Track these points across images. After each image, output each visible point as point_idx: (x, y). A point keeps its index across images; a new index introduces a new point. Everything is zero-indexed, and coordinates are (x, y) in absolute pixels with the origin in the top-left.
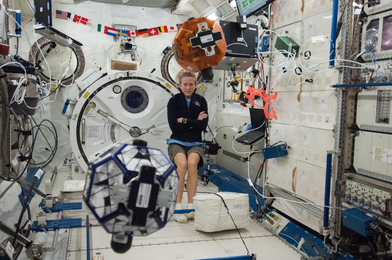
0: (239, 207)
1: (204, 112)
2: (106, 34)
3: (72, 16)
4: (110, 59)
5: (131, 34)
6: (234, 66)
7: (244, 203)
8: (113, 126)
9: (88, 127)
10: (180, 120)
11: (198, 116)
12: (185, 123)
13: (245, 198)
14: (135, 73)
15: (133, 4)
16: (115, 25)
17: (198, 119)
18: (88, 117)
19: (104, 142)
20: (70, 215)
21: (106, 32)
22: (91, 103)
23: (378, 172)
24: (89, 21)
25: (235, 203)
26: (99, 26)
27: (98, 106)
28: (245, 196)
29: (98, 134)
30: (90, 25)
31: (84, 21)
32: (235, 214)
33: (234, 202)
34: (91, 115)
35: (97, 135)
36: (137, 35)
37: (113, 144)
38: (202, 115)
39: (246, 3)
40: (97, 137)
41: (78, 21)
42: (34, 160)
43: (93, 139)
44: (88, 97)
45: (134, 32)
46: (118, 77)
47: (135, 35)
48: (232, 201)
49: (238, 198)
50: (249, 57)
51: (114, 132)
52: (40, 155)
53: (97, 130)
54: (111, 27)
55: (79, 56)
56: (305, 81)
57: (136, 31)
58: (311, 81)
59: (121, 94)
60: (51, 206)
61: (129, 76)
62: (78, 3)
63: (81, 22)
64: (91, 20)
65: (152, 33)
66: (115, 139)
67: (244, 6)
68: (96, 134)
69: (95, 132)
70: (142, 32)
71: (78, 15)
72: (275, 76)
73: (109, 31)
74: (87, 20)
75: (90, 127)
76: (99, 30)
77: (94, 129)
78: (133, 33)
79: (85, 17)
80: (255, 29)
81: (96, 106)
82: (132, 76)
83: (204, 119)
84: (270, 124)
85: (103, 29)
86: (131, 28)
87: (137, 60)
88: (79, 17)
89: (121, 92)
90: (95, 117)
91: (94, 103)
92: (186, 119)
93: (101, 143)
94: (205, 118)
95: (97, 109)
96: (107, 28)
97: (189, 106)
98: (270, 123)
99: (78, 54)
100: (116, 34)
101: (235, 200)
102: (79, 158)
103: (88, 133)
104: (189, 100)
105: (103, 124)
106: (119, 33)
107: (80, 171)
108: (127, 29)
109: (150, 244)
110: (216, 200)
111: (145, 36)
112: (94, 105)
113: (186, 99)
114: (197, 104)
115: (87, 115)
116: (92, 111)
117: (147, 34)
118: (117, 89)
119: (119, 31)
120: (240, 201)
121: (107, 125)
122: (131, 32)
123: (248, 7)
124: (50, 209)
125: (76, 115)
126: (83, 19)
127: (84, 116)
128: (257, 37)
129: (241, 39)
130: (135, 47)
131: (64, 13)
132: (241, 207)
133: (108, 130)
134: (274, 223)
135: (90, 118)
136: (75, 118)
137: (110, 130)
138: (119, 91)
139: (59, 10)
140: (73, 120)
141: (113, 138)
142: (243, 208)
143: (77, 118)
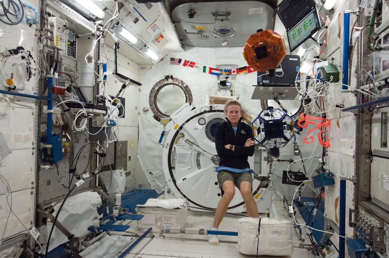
0: (278, 233)
1: (251, 139)
2: (210, 75)
3: (183, 62)
4: (209, 96)
5: (233, 72)
6: (277, 95)
7: (284, 229)
8: (199, 154)
9: (178, 154)
10: (228, 147)
11: (245, 142)
12: (233, 149)
13: (285, 225)
14: (218, 106)
15: (234, 46)
16: (220, 65)
17: (245, 146)
18: (178, 145)
19: (191, 168)
20: (142, 227)
21: (210, 72)
22: (180, 133)
23: (382, 200)
24: (196, 65)
25: (274, 228)
26: (205, 67)
27: (187, 137)
28: (286, 223)
29: (186, 160)
30: (197, 67)
31: (192, 64)
32: (273, 240)
33: (272, 227)
34: (181, 144)
35: (185, 162)
36: (237, 73)
37: (198, 170)
38: (249, 142)
39: (295, 35)
40: (185, 163)
41: (187, 65)
42: (150, 183)
43: (182, 165)
44: (177, 129)
45: (235, 70)
46: (203, 111)
47: (236, 73)
48: (270, 226)
49: (277, 224)
50: (289, 86)
51: (199, 160)
52: (155, 179)
53: (185, 157)
54: (215, 67)
55: (188, 94)
56: (335, 107)
57: (237, 69)
58: (342, 106)
59: (205, 125)
60: (117, 215)
61: (213, 109)
62: (188, 50)
63: (190, 65)
64: (198, 64)
65: (252, 70)
66: (200, 166)
67: (294, 38)
68: (184, 160)
69: (183, 159)
70: (243, 70)
71: (187, 60)
72: (329, 104)
73: (213, 71)
74: (194, 63)
75: (179, 154)
76: (204, 71)
77: (183, 156)
78: (234, 72)
79: (193, 61)
80: (296, 59)
81: (184, 136)
82: (215, 109)
83: (251, 146)
84: (327, 153)
85: (207, 70)
86: (234, 67)
87: (234, 96)
88: (188, 62)
89: (205, 123)
90: (183, 146)
91: (182, 134)
92: (234, 146)
93: (189, 169)
94: (253, 145)
95: (185, 138)
96: (211, 69)
97: (236, 134)
98: (327, 151)
99: (187, 92)
100: (219, 73)
101: (275, 226)
102: (169, 181)
103: (177, 160)
104: (235, 129)
105: (189, 152)
106: (221, 72)
107: (171, 193)
108: (229, 68)
109: (187, 256)
110: (252, 223)
111: (245, 74)
112: (183, 136)
113: (233, 128)
114: (243, 132)
115: (177, 144)
116: (182, 141)
117: (247, 71)
118: (202, 121)
119: (221, 70)
120: (279, 227)
121: (194, 153)
122: (232, 71)
123: (297, 38)
124: (116, 217)
125: (167, 144)
126: (191, 63)
127: (174, 145)
128: (299, 67)
129: (280, 70)
130: (230, 84)
131: (177, 59)
132: (281, 234)
133: (194, 157)
134: (325, 256)
135: (180, 147)
136: (167, 146)
137: (196, 158)
138: (203, 122)
139: (173, 57)
140: (165, 148)
141: (198, 165)
142: (282, 235)
143: (168, 147)
